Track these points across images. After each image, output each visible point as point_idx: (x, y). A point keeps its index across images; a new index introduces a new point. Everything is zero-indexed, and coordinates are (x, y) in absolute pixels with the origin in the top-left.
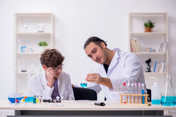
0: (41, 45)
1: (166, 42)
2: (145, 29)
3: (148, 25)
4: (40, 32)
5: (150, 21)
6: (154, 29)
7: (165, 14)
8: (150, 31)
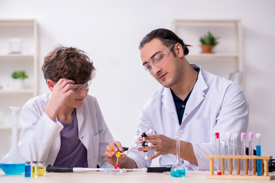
0: (15, 76)
1: (238, 71)
2: (202, 47)
3: (207, 41)
4: (13, 53)
5: (210, 34)
6: (217, 48)
7: (236, 22)
8: (209, 51)
